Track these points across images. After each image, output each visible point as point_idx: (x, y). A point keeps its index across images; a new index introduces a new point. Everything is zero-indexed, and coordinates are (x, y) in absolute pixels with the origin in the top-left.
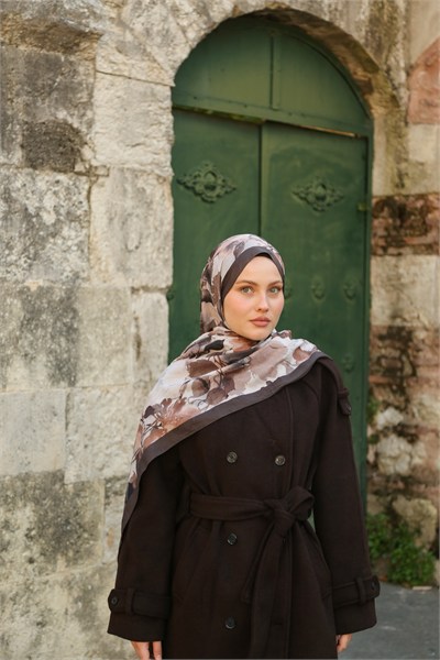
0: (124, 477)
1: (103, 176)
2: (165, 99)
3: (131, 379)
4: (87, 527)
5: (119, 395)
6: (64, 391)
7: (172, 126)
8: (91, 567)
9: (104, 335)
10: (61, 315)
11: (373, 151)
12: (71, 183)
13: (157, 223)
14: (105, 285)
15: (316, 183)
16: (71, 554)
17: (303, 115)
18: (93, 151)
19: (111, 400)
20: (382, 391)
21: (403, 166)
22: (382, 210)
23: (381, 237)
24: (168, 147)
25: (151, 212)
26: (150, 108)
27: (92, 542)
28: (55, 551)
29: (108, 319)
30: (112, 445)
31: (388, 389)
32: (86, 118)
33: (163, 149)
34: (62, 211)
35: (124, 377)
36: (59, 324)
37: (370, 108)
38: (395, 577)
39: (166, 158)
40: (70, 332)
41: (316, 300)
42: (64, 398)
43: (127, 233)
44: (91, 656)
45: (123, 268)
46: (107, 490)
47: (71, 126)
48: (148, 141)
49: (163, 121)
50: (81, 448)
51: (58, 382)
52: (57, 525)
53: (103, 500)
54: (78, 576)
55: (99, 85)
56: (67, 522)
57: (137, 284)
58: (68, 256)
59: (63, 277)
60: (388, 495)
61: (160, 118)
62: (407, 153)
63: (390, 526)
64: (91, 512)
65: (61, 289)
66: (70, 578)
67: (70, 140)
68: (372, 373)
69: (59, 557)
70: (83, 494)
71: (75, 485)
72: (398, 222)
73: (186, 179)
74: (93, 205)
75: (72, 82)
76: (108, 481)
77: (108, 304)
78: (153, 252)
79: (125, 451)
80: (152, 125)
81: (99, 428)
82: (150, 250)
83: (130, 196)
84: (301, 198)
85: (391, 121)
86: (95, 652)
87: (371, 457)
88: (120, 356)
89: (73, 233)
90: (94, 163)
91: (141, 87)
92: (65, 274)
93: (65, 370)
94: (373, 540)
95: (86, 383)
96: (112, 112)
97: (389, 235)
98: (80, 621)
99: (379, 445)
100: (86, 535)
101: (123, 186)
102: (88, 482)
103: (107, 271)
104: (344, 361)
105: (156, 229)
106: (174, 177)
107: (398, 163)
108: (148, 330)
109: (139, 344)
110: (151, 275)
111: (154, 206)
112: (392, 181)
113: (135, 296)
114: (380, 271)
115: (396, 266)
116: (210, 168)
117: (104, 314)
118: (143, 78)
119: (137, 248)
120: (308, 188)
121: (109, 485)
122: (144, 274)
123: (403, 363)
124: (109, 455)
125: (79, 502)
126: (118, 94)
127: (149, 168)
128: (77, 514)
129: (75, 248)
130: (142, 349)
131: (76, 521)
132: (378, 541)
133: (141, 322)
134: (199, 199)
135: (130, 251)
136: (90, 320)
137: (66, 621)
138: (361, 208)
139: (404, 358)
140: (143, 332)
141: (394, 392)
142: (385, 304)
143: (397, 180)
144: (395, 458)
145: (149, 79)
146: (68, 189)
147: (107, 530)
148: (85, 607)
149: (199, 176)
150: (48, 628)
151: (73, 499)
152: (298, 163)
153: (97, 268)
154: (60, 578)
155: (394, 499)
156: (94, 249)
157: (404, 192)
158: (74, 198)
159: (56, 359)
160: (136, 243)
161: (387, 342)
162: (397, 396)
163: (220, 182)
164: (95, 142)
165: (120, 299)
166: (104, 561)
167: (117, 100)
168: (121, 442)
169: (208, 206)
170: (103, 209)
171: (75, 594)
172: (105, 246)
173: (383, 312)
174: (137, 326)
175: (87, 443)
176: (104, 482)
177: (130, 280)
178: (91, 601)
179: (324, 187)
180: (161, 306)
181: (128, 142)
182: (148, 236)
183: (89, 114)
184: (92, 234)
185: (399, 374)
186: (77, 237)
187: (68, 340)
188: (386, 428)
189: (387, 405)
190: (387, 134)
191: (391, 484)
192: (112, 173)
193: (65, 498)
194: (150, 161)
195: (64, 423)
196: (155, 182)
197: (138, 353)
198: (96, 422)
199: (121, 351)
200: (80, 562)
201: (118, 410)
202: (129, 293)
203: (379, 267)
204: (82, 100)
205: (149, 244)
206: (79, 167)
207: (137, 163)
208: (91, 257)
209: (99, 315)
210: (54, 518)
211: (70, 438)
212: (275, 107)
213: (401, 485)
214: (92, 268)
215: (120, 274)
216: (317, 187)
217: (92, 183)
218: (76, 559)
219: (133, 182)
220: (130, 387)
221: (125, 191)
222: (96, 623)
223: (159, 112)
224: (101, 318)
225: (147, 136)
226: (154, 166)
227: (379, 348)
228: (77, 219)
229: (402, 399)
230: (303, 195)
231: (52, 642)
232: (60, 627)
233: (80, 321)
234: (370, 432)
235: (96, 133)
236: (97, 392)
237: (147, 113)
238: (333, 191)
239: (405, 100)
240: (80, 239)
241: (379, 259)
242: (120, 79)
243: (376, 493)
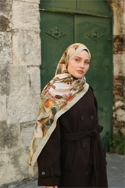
0: (27, 122)
1: (16, 32)
2: (37, 8)
3: (28, 93)
4: (14, 137)
5: (24, 98)
6: (5, 97)
7: (39, 16)
8: (16, 149)
9: (18, 80)
10: (4, 74)
11: (113, 22)
12: (5, 34)
13: (35, 46)
14: (18, 65)
15: (93, 32)
16: (9, 145)
17: (88, 11)
18: (13, 24)
19: (21, 100)
20: (117, 96)
21: (122, 25)
22: (116, 40)
23: (116, 48)
24: (38, 22)
25: (33, 43)
26: (32, 11)
27: (16, 142)
28: (4, 144)
29: (19, 75)
30: (22, 113)
31: (119, 95)
32: (9, 15)
33: (36, 23)
34: (3, 43)
35: (25, 93)
36: (3, 77)
37: (112, 8)
38: (121, 152)
39: (38, 26)
40: (7, 79)
41: (94, 68)
42: (6, 99)
43: (25, 49)
44: (17, 175)
45: (24, 60)
46: (21, 127)
47: (5, 17)
48: (31, 21)
49: (36, 14)
50: (12, 114)
51: (3, 94)
52: (5, 137)
53: (20, 129)
54: (12, 152)
55: (14, 4)
56: (8, 136)
57: (29, 65)
58: (5, 57)
59: (4, 63)
60: (119, 127)
61: (35, 14)
62: (123, 21)
63: (120, 137)
64: (16, 133)
65: (3, 67)
66: (10, 152)
67: (4, 21)
68: (114, 90)
69: (5, 146)
70: (13, 128)
71: (10, 125)
72: (121, 43)
73: (48, 32)
74: (13, 41)
75: (4, 4)
76: (21, 124)
77: (19, 71)
78: (34, 55)
79: (27, 115)
80: (32, 16)
81: (17, 108)
82: (33, 54)
83: (26, 38)
84: (88, 37)
85: (118, 12)
86: (18, 174)
87: (114, 116)
88: (24, 86)
89: (7, 50)
90: (13, 28)
91: (28, 4)
92: (4, 62)
93: (5, 91)
94: (114, 141)
95: (12, 94)
96: (19, 12)
97: (118, 48)
98: (13, 164)
99: (116, 112)
100: (14, 140)
101: (23, 35)
102: (15, 124)
103: (18, 61)
104: (104, 87)
105: (35, 48)
106: (41, 32)
107: (121, 25)
108: (33, 78)
109: (30, 83)
110: (34, 62)
111: (34, 41)
112: (119, 31)
113: (28, 68)
114: (116, 58)
115: (121, 57)
116: (56, 29)
117: (18, 74)
118: (29, 1)
119: (29, 53)
120: (91, 34)
121: (22, 125)
122: (31, 62)
123: (123, 87)
124: (22, 116)
125: (12, 130)
126: (21, 7)
127: (32, 29)
128: (11, 133)
129: (8, 54)
130: (31, 84)
131: (11, 135)
132: (115, 141)
133: (31, 76)
134: (53, 38)
135: (26, 55)
136: (13, 76)
137: (9, 164)
138: (109, 39)
139: (123, 86)
140: (32, 79)
141: (120, 96)
142: (118, 69)
143: (120, 30)
144: (121, 116)
145: (31, 2)
146: (4, 36)
147: (21, 138)
148: (15, 161)
149: (53, 31)
150: (3, 167)
151: (9, 129)
152: (87, 26)
153: (15, 60)
154: (6, 152)
155: (121, 128)
156: (14, 54)
157: (122, 34)
158: (7, 39)
159: (2, 88)
160: (28, 52)
161: (118, 81)
162: (122, 97)
163: (60, 33)
164: (13, 22)
165: (23, 69)
166: (21, 147)
167: (20, 9)
168: (25, 112)
169: (56, 40)
170: (17, 42)
171: (12, 157)
172: (18, 54)
173: (117, 71)
174: (30, 77)
175: (14, 112)
176: (20, 124)
177: (27, 63)
178: (17, 159)
179: (96, 33)
180: (38, 71)
181: (24, 21)
182: (32, 50)
183: (11, 13)
184: (13, 49)
185: (122, 90)
186: (8, 51)
187: (6, 82)
188: (118, 107)
189: (118, 100)
190: (117, 16)
191: (120, 124)
192: (19, 31)
193: (7, 129)
194: (32, 27)
195: (6, 106)
196: (34, 33)
197: (30, 85)
198: (17, 106)
199: (24, 85)
200: (13, 147)
201: (24, 103)
202: (26, 67)
203: (115, 57)
204: (8, 9)
205: (33, 52)
206: (8, 30)
207: (28, 27)
208: (13, 57)
209: (16, 74)
210: (3, 135)
211: (8, 111)
212: (78, 9)
213: (123, 124)
214: (13, 60)
215: (23, 61)
216: (94, 33)
217: (13, 34)
218: (11, 147)
219: (27, 33)
220: (28, 96)
221: (24, 36)
222: (19, 165)
223: (35, 12)
224: (17, 75)
225: (31, 19)
226: (34, 29)
227: (116, 82)
228: (8, 45)
229: (123, 98)
230: (89, 36)
231: (4, 171)
232: (6, 167)
233: (10, 76)
234: (114, 108)
235: (13, 19)
236: (17, 97)
237: (31, 12)
238: (100, 34)
239: (122, 5)
240: (9, 51)
241: (115, 55)
242: (21, 2)
243: (116, 127)
